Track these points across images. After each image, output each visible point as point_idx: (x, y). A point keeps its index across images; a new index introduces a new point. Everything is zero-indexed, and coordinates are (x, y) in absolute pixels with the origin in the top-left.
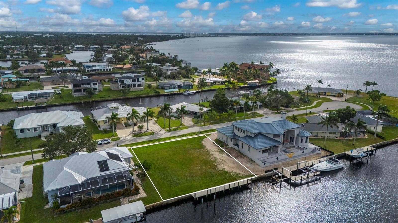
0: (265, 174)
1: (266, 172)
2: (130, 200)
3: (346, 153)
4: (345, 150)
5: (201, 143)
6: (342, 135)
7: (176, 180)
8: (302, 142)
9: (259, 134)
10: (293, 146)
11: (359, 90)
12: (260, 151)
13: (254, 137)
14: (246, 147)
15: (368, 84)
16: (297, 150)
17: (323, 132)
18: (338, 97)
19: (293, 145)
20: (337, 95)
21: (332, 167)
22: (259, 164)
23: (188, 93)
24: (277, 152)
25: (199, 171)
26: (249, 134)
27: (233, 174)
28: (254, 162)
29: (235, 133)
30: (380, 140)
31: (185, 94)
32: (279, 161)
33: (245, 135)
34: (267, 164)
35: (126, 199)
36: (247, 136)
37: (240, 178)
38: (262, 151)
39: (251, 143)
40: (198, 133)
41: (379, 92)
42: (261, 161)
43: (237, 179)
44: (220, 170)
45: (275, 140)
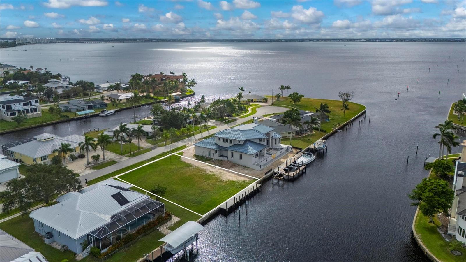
0: (265, 176)
1: (266, 174)
2: (167, 227)
3: (310, 147)
4: (308, 145)
5: (181, 161)
6: (297, 133)
7: (195, 199)
8: (275, 143)
9: (247, 141)
10: (270, 148)
11: (279, 95)
12: (253, 157)
13: (243, 144)
14: (237, 155)
15: (282, 88)
16: (275, 152)
17: (283, 133)
18: (264, 102)
19: (269, 148)
20: (262, 100)
21: (310, 160)
22: (254, 169)
23: (106, 113)
24: (264, 156)
25: (208, 186)
26: (237, 143)
27: (241, 181)
28: (249, 168)
29: (218, 145)
30: (323, 133)
31: (103, 115)
32: (268, 163)
33: (232, 144)
34: (262, 167)
35: (163, 226)
36: (234, 145)
37: (249, 184)
38: (255, 156)
39: (242, 150)
40: (168, 152)
41: (298, 94)
42: (257, 165)
43: (248, 185)
44: (227, 181)
45: (262, 144)
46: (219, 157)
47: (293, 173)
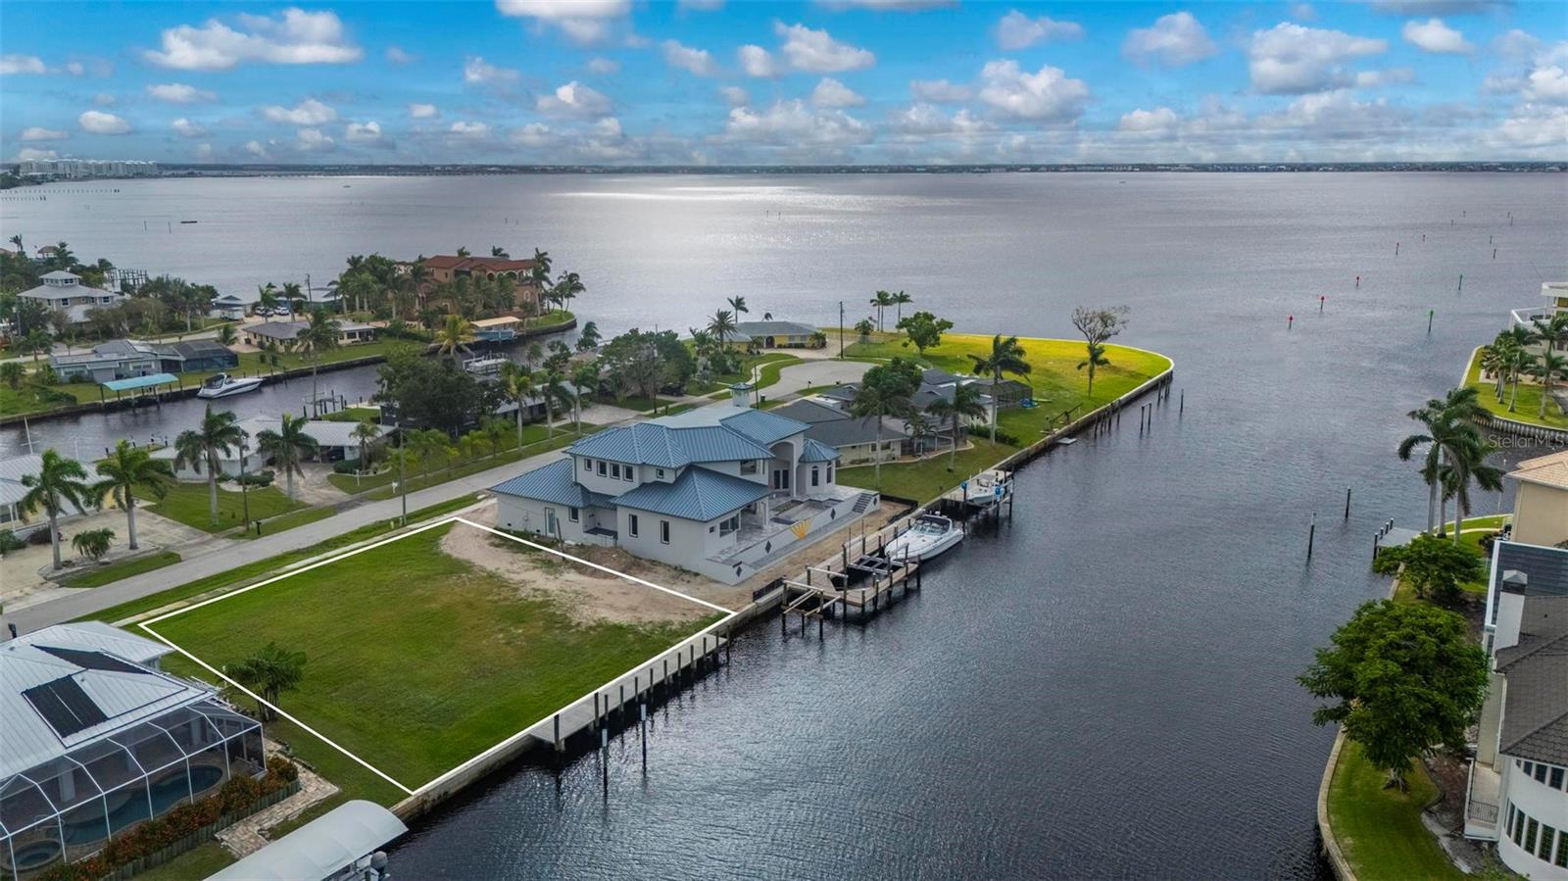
0: (753, 604)
1: (757, 595)
2: (266, 825)
3: (947, 496)
4: (941, 488)
5: (437, 554)
6: (908, 448)
7: (434, 702)
8: (815, 482)
9: (691, 469)
10: (793, 501)
11: (867, 322)
12: (712, 530)
13: (676, 481)
14: (650, 526)
15: (883, 300)
16: (810, 513)
17: (854, 447)
18: (813, 347)
19: (789, 499)
20: (807, 342)
21: (939, 543)
22: (714, 578)
23: (225, 387)
24: (760, 528)
25: (509, 648)
26: (651, 477)
27: (648, 628)
28: (697, 574)
29: (583, 488)
30: (1004, 448)
31: (212, 392)
32: (775, 556)
33: (636, 484)
34: (747, 572)
35: (246, 824)
36: (644, 486)
37: (679, 636)
38: (718, 530)
39: (672, 504)
40: (396, 520)
41: (931, 318)
42: (723, 563)
43: (674, 641)
44: (591, 628)
45: (748, 482)
46: (586, 535)
47: (863, 592)
